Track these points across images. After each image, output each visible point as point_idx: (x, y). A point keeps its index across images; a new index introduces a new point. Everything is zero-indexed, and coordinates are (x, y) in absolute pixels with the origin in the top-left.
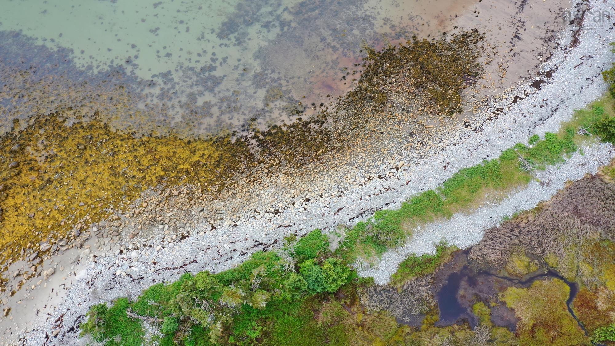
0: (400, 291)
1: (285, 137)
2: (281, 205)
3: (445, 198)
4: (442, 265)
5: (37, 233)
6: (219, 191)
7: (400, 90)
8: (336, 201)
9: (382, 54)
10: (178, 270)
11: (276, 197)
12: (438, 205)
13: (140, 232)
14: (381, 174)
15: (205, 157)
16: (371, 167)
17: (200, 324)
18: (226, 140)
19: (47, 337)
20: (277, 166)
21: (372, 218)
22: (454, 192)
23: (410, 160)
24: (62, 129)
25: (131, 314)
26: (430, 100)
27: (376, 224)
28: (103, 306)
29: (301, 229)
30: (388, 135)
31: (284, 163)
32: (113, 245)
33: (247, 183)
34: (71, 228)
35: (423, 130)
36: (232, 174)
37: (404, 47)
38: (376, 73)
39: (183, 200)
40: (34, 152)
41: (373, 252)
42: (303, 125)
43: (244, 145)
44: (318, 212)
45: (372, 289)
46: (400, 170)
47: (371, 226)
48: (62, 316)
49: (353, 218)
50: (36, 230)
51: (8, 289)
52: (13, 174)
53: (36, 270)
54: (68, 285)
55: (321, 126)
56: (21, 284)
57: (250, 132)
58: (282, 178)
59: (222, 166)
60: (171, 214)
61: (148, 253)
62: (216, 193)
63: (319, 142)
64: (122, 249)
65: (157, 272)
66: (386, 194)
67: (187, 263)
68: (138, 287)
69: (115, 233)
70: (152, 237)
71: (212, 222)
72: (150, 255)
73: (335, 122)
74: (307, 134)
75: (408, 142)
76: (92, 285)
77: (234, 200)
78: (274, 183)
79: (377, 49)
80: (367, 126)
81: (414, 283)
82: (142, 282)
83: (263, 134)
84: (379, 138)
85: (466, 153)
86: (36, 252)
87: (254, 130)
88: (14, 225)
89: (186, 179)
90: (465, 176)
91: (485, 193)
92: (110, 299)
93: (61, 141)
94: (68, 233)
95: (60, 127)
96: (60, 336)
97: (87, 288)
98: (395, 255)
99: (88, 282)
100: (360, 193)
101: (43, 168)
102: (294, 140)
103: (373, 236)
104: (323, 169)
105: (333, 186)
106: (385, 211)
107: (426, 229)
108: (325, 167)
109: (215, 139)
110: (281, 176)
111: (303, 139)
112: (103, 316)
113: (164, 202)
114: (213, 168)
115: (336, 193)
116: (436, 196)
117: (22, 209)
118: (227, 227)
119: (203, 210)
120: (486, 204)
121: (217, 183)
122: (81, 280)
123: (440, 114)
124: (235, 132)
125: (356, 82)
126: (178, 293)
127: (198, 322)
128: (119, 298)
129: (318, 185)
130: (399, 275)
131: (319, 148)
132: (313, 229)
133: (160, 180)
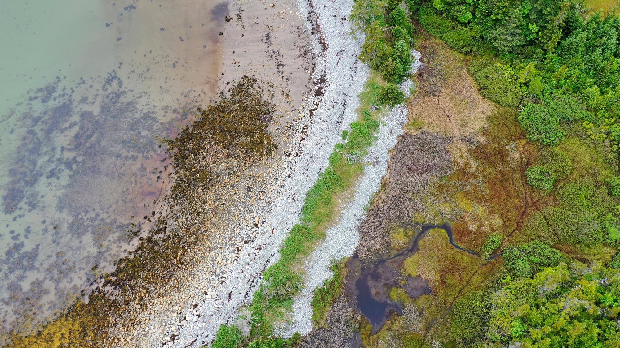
0: (326, 327)
1: (137, 264)
2: (173, 328)
3: (310, 224)
4: (345, 280)
7: (216, 160)
8: (222, 289)
9: (179, 138)
11: (164, 324)
12: (309, 233)
14: (245, 239)
15: (66, 336)
16: (234, 239)
20: (147, 295)
21: (263, 282)
22: (314, 214)
23: (262, 212)
26: (246, 152)
27: (269, 284)
29: (207, 337)
30: (230, 203)
31: (151, 288)
33: (127, 330)
35: (256, 180)
36: (105, 333)
37: (195, 122)
38: (185, 158)
41: (283, 310)
42: (148, 242)
43: (100, 297)
44: (213, 310)
45: (303, 343)
46: (259, 225)
47: (267, 290)
49: (247, 293)
55: (165, 232)
57: (99, 281)
58: (159, 303)
59: (90, 333)
63: (173, 247)
66: (261, 253)
73: (176, 220)
74: (156, 248)
75: (251, 198)
78: (153, 313)
79: (173, 137)
80: (207, 206)
81: (334, 311)
84: (223, 210)
85: (302, 177)
87: (101, 277)
90: (314, 196)
91: (338, 200)
98: (303, 300)
100: (239, 267)
102: (147, 261)
103: (274, 297)
104: (192, 269)
105: (211, 278)
106: (270, 268)
107: (313, 259)
108: (192, 267)
110: (156, 302)
111: (155, 255)
114: (81, 341)
115: (217, 282)
116: (303, 227)
120: (345, 207)
123: (261, 159)
125: (173, 175)
129: (197, 286)
130: (317, 313)
131: (176, 253)
132: (218, 328)
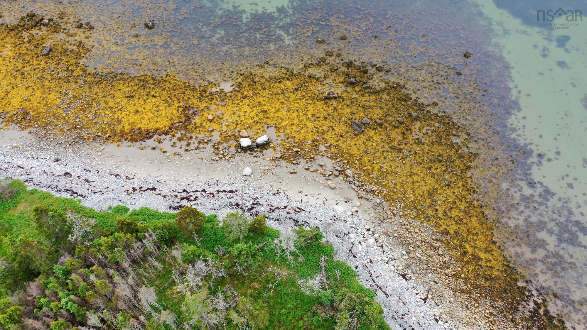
5: (357, 162)
6: (462, 291)
10: (373, 284)
13: (391, 238)
17: (336, 323)
18: (517, 276)
19: (285, 207)
24: (447, 137)
25: (323, 261)
28: (321, 237)
32: (371, 221)
33: (485, 316)
34: (371, 184)
36: (486, 296)
39: (437, 261)
40: (417, 128)
43: (523, 296)
48: (303, 210)
50: (358, 160)
51: (309, 164)
52: (393, 123)
53: (329, 175)
54: (327, 203)
56: (315, 171)
57: (540, 298)
60: (419, 256)
61: (378, 252)
62: (458, 288)
64: (371, 229)
65: (365, 266)
67: (383, 289)
68: (347, 256)
69: (382, 218)
70: (392, 249)
71: (430, 296)
72: (376, 254)
76: (334, 220)
77: (461, 309)
82: (351, 258)
83: (546, 312)
86: (342, 169)
87: (544, 300)
88: (355, 144)
89: (458, 256)
92: (328, 239)
93: (436, 141)
94: (366, 183)
95: (448, 135)
96: (289, 216)
97: (331, 218)
99: (335, 216)
101: (408, 140)
109: (511, 265)
112: (314, 240)
113: (426, 245)
117: (370, 143)
118: (432, 313)
119: (437, 283)
121: (469, 286)
122: (334, 210)
124: (531, 282)
126: (354, 292)
127: (337, 321)
128: (332, 245)
133: (445, 233)
